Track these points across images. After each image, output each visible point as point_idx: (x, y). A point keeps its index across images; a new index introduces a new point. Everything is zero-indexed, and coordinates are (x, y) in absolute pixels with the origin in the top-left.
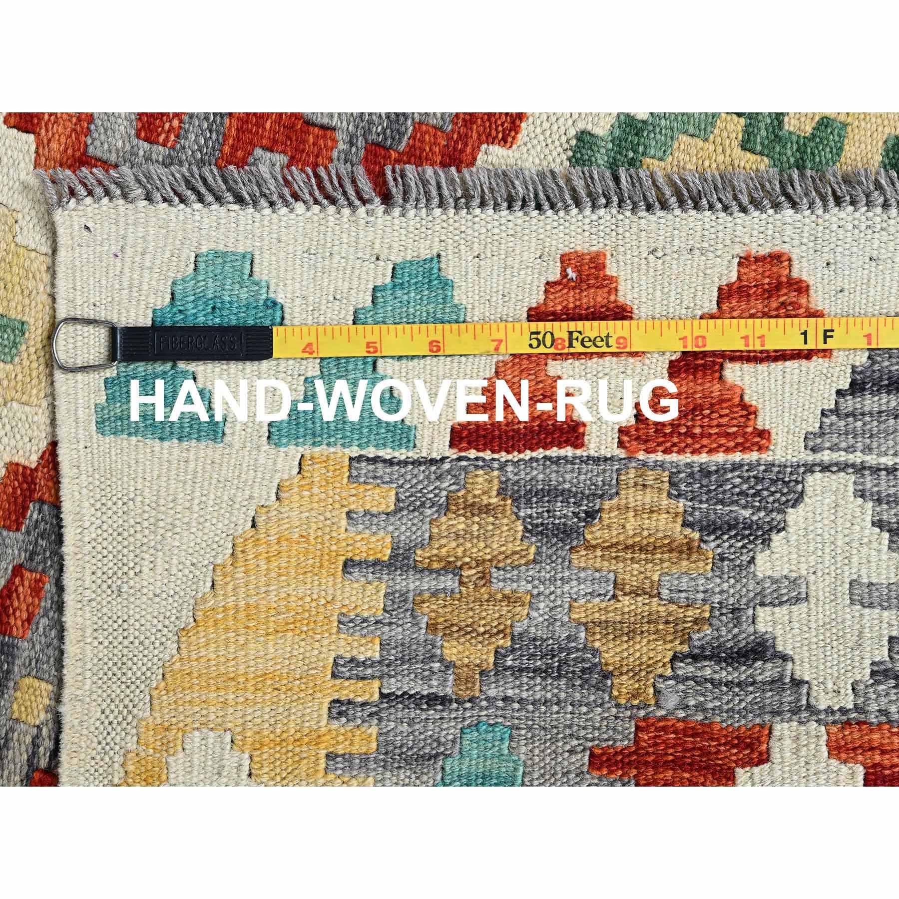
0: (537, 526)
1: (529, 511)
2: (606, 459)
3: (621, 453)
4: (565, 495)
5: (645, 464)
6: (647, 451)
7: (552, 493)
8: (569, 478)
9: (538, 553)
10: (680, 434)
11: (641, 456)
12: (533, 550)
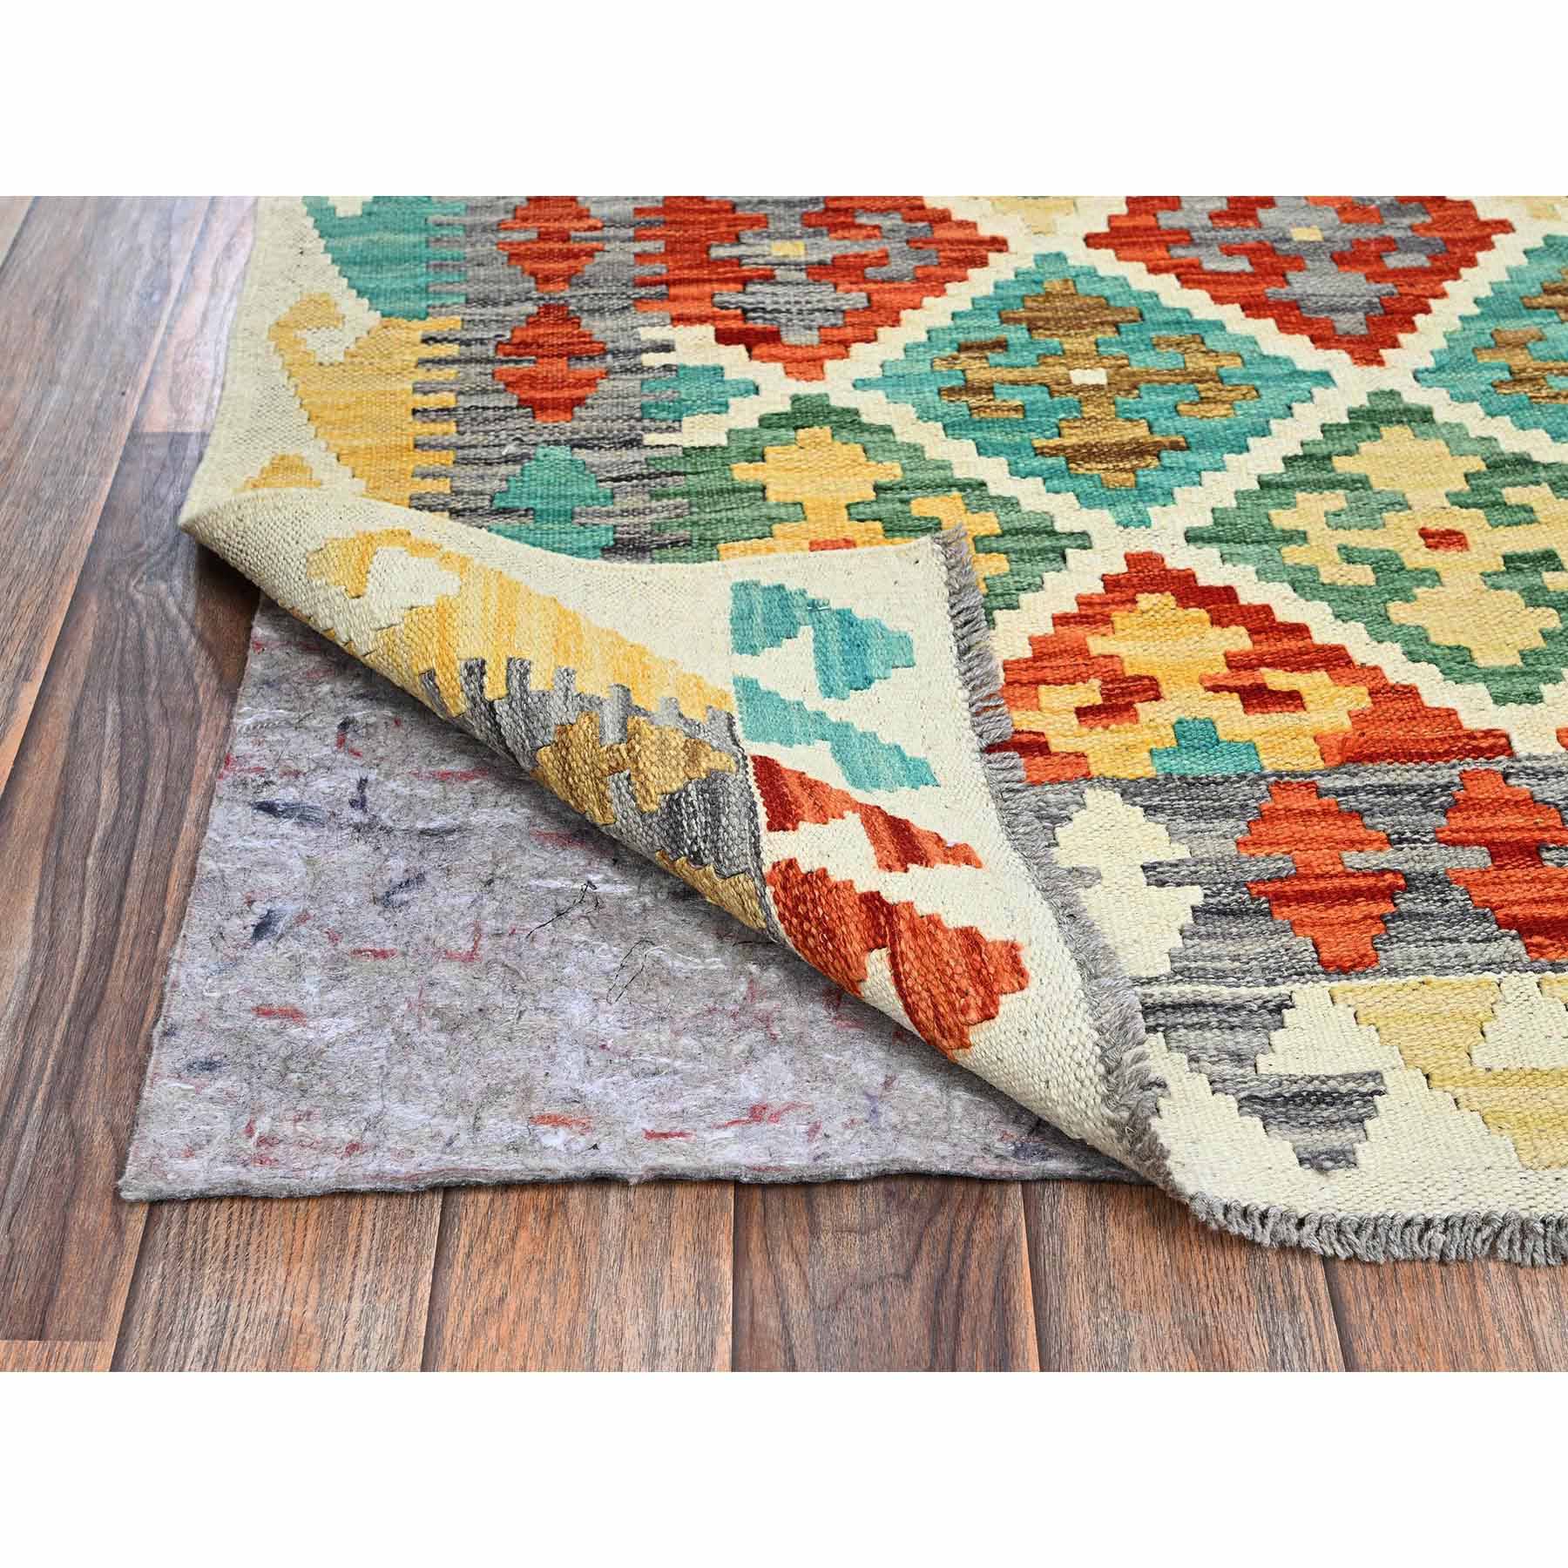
0: (678, 804)
1: (693, 793)
2: (758, 854)
3: (766, 869)
4: (715, 823)
5: (763, 896)
6: (775, 895)
7: (715, 811)
8: (734, 824)
9: (651, 815)
10: (801, 924)
11: (769, 890)
12: (654, 807)
